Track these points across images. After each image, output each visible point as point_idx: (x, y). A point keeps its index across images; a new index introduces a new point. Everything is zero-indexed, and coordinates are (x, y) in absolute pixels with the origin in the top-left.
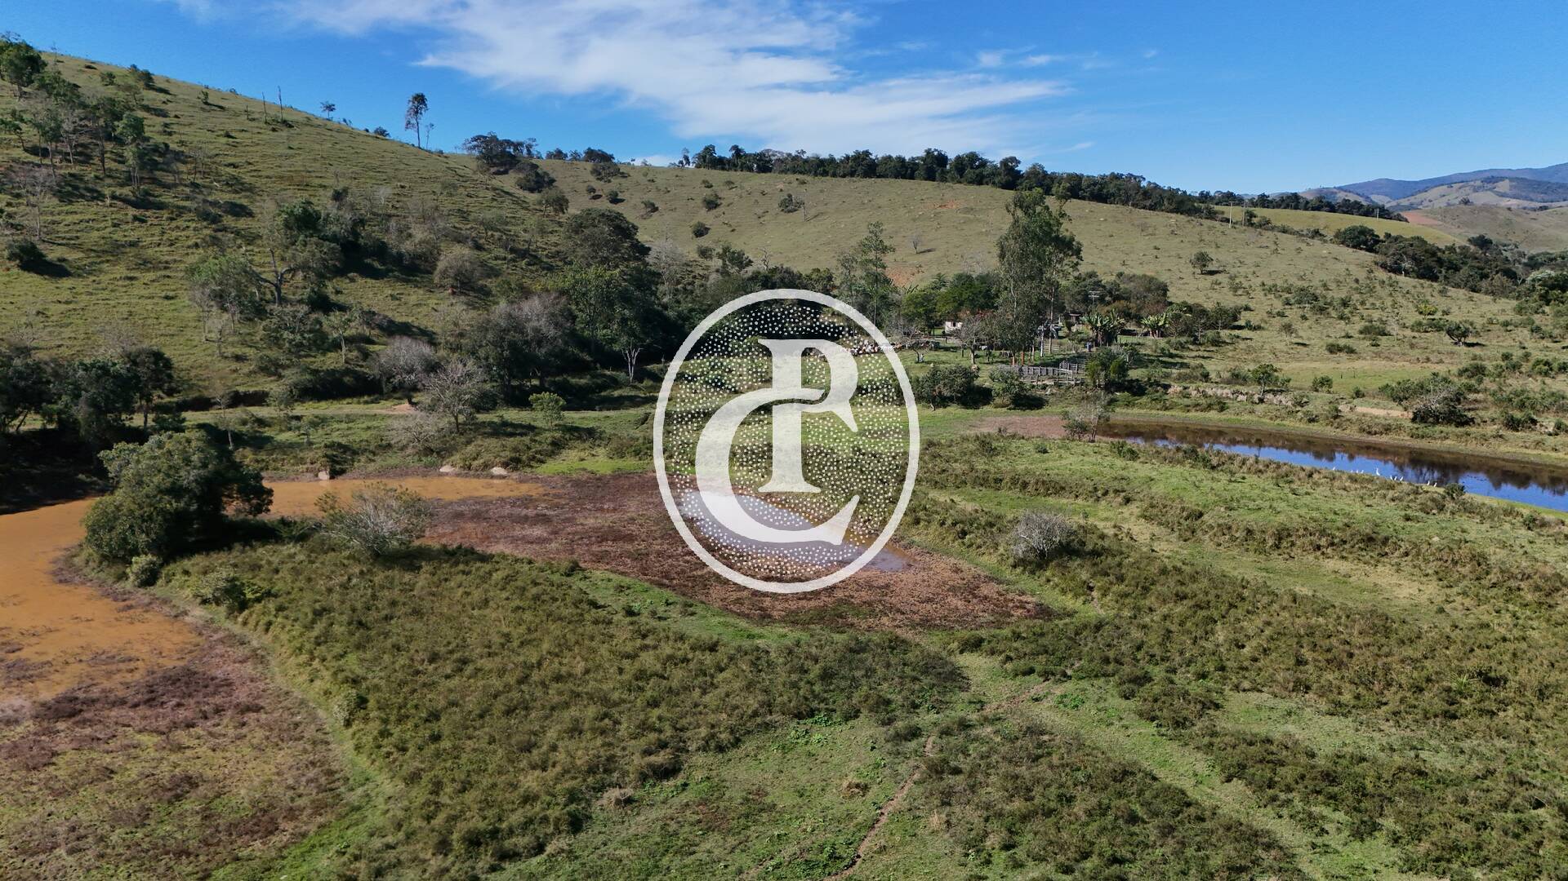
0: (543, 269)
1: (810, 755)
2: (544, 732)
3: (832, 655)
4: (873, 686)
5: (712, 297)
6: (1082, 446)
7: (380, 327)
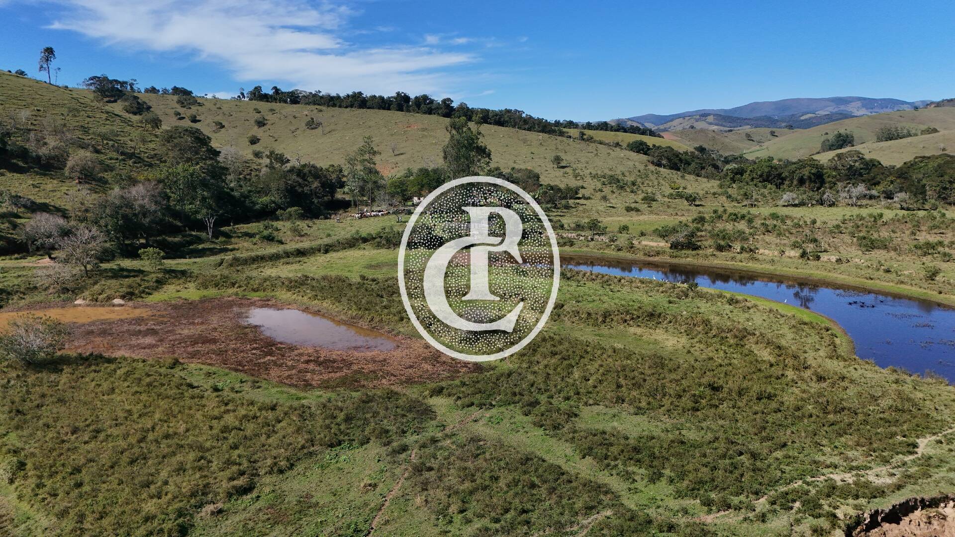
0: (145, 166)
1: (339, 469)
2: (159, 473)
3: (351, 406)
4: (378, 422)
5: (264, 183)
7: (25, 206)
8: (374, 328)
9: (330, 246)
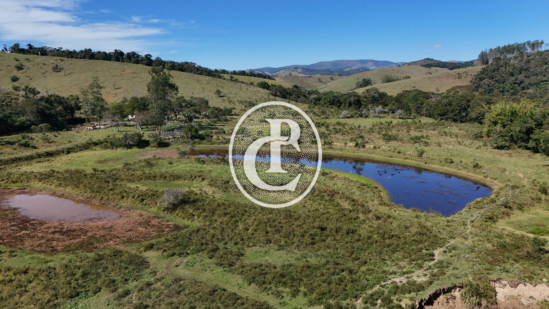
5: (21, 107)
6: (184, 160)
8: (104, 204)
9: (71, 149)
